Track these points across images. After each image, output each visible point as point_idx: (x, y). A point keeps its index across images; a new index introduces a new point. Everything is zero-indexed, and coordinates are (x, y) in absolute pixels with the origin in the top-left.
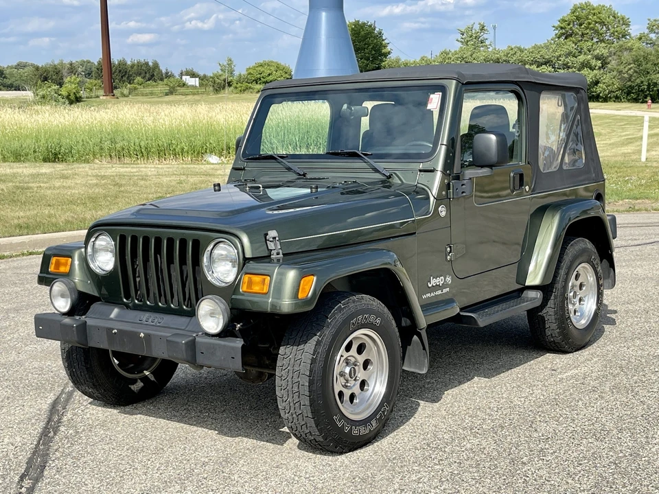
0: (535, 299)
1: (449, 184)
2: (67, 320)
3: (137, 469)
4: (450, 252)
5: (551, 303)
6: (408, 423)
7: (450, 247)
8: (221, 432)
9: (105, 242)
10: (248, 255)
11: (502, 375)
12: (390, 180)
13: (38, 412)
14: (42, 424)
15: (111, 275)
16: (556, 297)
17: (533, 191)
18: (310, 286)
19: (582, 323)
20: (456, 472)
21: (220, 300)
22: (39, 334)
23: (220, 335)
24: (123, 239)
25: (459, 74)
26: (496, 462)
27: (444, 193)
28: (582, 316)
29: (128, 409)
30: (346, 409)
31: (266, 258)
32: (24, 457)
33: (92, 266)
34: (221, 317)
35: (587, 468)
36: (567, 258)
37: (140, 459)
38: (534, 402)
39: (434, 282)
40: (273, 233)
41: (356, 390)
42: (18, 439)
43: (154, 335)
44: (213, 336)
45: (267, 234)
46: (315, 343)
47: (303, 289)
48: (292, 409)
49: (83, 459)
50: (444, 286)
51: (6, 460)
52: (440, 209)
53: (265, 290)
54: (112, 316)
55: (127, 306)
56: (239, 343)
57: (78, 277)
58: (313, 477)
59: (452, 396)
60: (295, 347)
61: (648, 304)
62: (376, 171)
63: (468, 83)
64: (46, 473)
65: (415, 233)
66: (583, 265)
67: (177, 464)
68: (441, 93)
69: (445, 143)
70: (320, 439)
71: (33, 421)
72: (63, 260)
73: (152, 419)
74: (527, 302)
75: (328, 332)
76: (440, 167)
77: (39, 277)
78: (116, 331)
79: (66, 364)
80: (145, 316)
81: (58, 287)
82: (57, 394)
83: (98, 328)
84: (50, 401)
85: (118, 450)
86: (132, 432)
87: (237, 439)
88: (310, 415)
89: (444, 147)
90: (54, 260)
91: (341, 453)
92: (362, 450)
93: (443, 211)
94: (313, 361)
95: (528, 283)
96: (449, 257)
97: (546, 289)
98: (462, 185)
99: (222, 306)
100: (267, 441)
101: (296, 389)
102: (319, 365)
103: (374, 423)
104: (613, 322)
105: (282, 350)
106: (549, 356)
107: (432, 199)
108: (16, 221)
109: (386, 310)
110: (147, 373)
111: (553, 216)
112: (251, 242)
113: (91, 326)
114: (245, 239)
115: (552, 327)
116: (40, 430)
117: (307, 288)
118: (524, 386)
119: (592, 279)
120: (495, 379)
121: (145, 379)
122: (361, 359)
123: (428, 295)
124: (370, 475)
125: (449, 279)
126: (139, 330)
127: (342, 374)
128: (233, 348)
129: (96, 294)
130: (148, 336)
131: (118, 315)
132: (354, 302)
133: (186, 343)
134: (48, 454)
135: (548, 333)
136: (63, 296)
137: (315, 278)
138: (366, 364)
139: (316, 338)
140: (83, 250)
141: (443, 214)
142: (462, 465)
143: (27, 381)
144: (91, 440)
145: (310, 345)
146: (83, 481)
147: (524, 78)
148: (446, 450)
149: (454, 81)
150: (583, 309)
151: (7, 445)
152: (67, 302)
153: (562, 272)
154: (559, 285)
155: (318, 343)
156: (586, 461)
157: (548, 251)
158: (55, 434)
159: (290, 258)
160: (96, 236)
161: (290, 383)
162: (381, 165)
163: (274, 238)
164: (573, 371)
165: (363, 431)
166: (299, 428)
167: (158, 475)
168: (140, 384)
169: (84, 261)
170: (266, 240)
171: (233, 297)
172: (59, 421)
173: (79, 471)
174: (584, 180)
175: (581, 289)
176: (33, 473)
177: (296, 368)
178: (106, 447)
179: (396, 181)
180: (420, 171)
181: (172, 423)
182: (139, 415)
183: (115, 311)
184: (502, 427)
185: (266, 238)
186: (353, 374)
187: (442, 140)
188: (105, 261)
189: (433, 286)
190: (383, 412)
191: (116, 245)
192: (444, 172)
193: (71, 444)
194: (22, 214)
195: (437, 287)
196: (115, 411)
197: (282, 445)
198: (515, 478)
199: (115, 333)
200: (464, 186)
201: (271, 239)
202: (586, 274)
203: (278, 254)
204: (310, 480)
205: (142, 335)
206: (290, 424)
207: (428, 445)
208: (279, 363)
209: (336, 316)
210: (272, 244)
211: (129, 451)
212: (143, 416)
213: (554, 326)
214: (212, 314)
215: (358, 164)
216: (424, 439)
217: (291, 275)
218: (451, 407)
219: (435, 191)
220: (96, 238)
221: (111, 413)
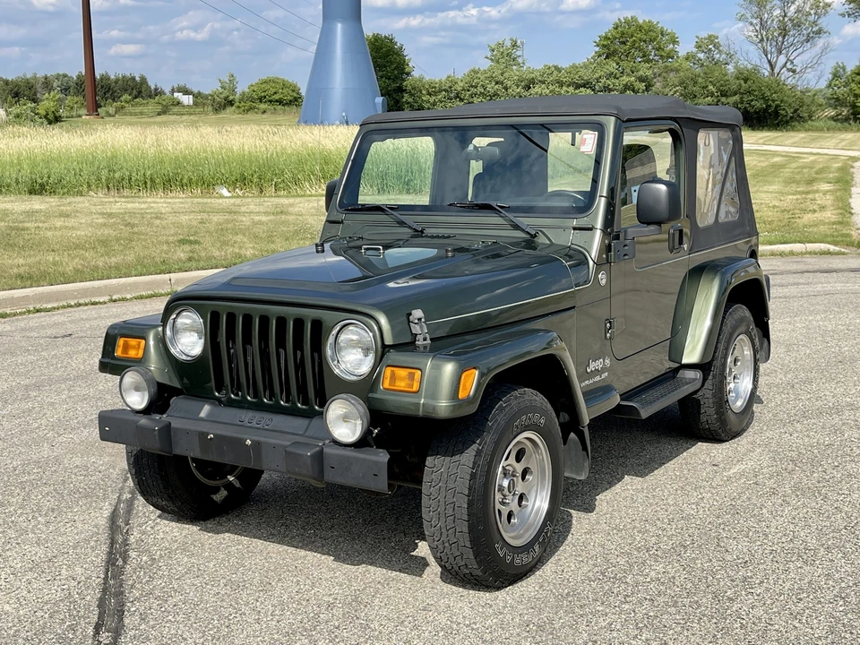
0: (695, 380)
1: (610, 245)
2: (143, 421)
3: (245, 614)
4: (610, 328)
5: (709, 383)
6: (566, 542)
7: (610, 322)
8: (337, 559)
9: (189, 319)
10: (389, 341)
11: (656, 472)
12: (535, 239)
13: (95, 530)
14: (105, 548)
15: (199, 362)
16: (714, 377)
17: (691, 251)
18: (471, 382)
19: (738, 404)
20: (652, 614)
21: (356, 400)
22: (105, 437)
23: (357, 445)
24: (215, 318)
25: (618, 108)
26: (696, 599)
27: (604, 256)
28: (737, 398)
29: (210, 524)
30: (505, 531)
31: (408, 346)
32: (93, 596)
33: (172, 351)
34: (359, 422)
35: (811, 605)
36: (726, 329)
37: (244, 599)
38: (709, 510)
39: (593, 366)
40: (418, 313)
41: (514, 505)
42: (79, 570)
43: (268, 444)
44: (347, 445)
45: (410, 314)
46: (474, 453)
47: (464, 385)
48: (444, 536)
49: (171, 601)
50: (604, 370)
51: (70, 603)
52: (600, 276)
53: (415, 388)
54: (203, 414)
55: (219, 401)
56: (383, 457)
57: (154, 364)
58: (475, 623)
59: (607, 502)
60: (448, 459)
61: (789, 376)
62: (516, 227)
63: (629, 120)
64: (126, 621)
65: (574, 307)
66: (741, 337)
67: (294, 606)
68: (597, 132)
69: (605, 195)
70: (479, 573)
71: (92, 543)
72: (133, 342)
73: (245, 540)
74: (687, 384)
75: (489, 438)
76: (599, 224)
77: (101, 362)
78: (212, 436)
79: (134, 471)
80: (247, 416)
81: (130, 377)
82: (114, 502)
83: (188, 432)
84: (107, 513)
85: (213, 586)
86: (223, 560)
87: (362, 568)
88: (468, 544)
89: (603, 199)
90: (121, 342)
91: (499, 589)
92: (524, 583)
93: (603, 280)
94: (473, 476)
95: (685, 361)
96: (608, 335)
97: (704, 367)
98: (625, 246)
99: (360, 408)
100: (400, 570)
101: (450, 512)
102: (480, 481)
103: (537, 548)
104: (761, 402)
105: (429, 461)
107: (591, 263)
108: (15, 270)
109: (549, 406)
110: (231, 478)
111: (713, 280)
112: (390, 320)
113: (178, 429)
114: (383, 320)
115: (708, 413)
116: (104, 557)
117: (468, 385)
118: (688, 488)
119: (748, 352)
120: (651, 478)
121: (229, 486)
122: (519, 467)
123: (587, 382)
124: (545, 619)
125: (607, 361)
126: (245, 436)
127: (501, 489)
128: (376, 463)
129: (177, 384)
130: (256, 444)
131: (209, 414)
132: (516, 398)
133: (311, 456)
134: (122, 593)
135: (703, 418)
136: (137, 389)
137: (477, 372)
138: (525, 472)
139: (475, 447)
140: (160, 329)
141: (603, 282)
142: (656, 604)
143: (72, 485)
144: (174, 571)
145: (468, 456)
146: (180, 632)
147: (683, 114)
148: (628, 580)
149: (613, 119)
150: (740, 386)
151: (67, 579)
152: (143, 400)
153: (721, 347)
154: (717, 363)
155: (478, 453)
156: (805, 595)
157: (708, 323)
158: (125, 562)
159: (442, 345)
160: (177, 312)
161: (442, 503)
162: (524, 221)
163: (419, 319)
164: (738, 467)
165: (525, 559)
166: (451, 560)
167: (274, 623)
168: (223, 493)
169: (162, 343)
170: (409, 321)
171: (370, 395)
172: (125, 543)
173: (170, 617)
174: (739, 235)
175: (735, 364)
176: (110, 622)
177: (451, 486)
178: (197, 582)
179: (541, 240)
180: (575, 229)
181: (272, 545)
182: (227, 534)
183: (206, 410)
184: (685, 547)
185: (408, 319)
186: (512, 486)
187: (602, 191)
188: (190, 344)
189: (592, 371)
190: (546, 533)
191: (205, 323)
192: (604, 230)
193: (150, 577)
194: (21, 261)
195: (597, 372)
196: (195, 528)
197: (420, 576)
198: (728, 621)
199: (211, 439)
200: (626, 248)
201: (416, 321)
202: (743, 349)
203: (425, 339)
204: (473, 629)
205: (249, 442)
206: (438, 554)
207: (603, 574)
208: (425, 478)
209: (497, 418)
210: (417, 327)
211: (228, 587)
212: (232, 536)
213: (712, 411)
214: (345, 418)
215: (494, 219)
216: (595, 565)
217: (449, 368)
218: (611, 518)
219: (594, 253)
220: (178, 315)
221: (190, 531)
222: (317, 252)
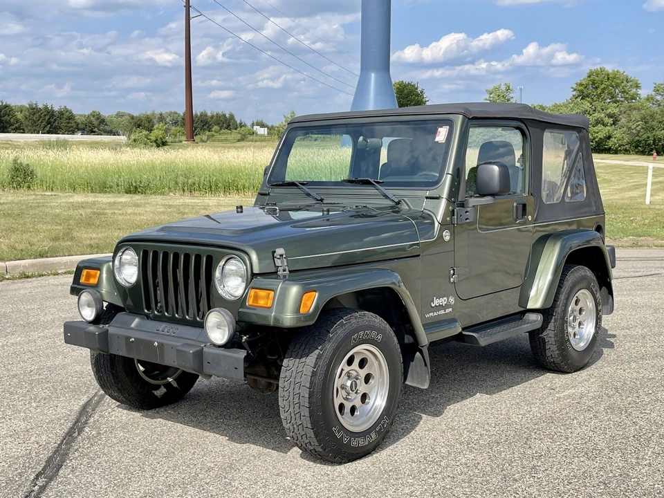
0: (535, 321)
1: (453, 211)
2: (92, 328)
3: (145, 471)
4: (454, 274)
5: (551, 326)
6: (408, 436)
7: (454, 270)
8: (231, 439)
9: (130, 256)
10: (256, 271)
11: (503, 392)
12: (399, 206)
13: (69, 413)
14: (70, 425)
15: (135, 288)
16: (556, 321)
17: (535, 221)
18: (312, 302)
19: (582, 345)
20: (448, 487)
21: (226, 313)
23: (225, 346)
24: (146, 254)
25: (466, 109)
26: (488, 478)
27: (448, 219)
28: (581, 339)
29: (150, 413)
30: (346, 421)
31: (273, 274)
32: (44, 456)
33: (118, 278)
34: (227, 329)
35: (577, 487)
36: (567, 284)
37: (150, 462)
38: (531, 419)
39: (436, 302)
40: (280, 251)
41: (357, 402)
42: (44, 438)
43: (168, 345)
44: (220, 346)
45: (275, 252)
46: (316, 356)
47: (305, 304)
48: (293, 419)
49: (98, 460)
50: (447, 306)
51: (28, 458)
52: (444, 233)
53: (269, 305)
54: (133, 325)
55: (148, 317)
56: (241, 354)
57: (105, 288)
58: (310, 486)
59: (454, 411)
60: (298, 360)
62: (386, 197)
63: (472, 119)
64: (61, 472)
65: (419, 255)
66: (582, 291)
67: (184, 468)
68: (448, 127)
69: (450, 173)
70: (319, 449)
71: (62, 421)
72: (92, 272)
73: (170, 423)
74: (528, 323)
75: (329, 347)
76: (445, 194)
77: (72, 287)
78: (133, 339)
79: (95, 369)
80: (162, 326)
81: (85, 297)
82: (91, 396)
83: (118, 337)
84: (82, 403)
85: (132, 452)
86: (148, 435)
87: (245, 446)
88: (309, 426)
89: (449, 176)
90: (85, 272)
91: (340, 463)
92: (361, 461)
93: (447, 236)
94: (314, 374)
95: (529, 307)
96: (452, 279)
97: (546, 312)
98: (466, 212)
99: (228, 318)
100: (273, 449)
101: (296, 400)
102: (320, 377)
103: (373, 435)
104: (611, 346)
105: (285, 362)
106: (549, 375)
107: (436, 224)
109: (388, 326)
110: (170, 380)
111: (555, 245)
112: (260, 259)
113: (113, 335)
114: (254, 257)
115: (552, 349)
116: (66, 430)
117: (309, 303)
118: (522, 404)
119: (591, 304)
120: (496, 396)
121: (168, 385)
122: (363, 373)
123: (431, 314)
124: (365, 486)
125: (452, 300)
126: (154, 339)
127: (343, 387)
128: (236, 359)
129: (119, 303)
130: (161, 345)
131: (138, 325)
132: (356, 318)
133: (193, 353)
134: (67, 454)
135: (548, 354)
136: (89, 306)
137: (317, 294)
138: (368, 378)
139: (317, 352)
140: (111, 264)
141: (447, 238)
142: (455, 480)
143: (66, 384)
144: (110, 441)
145: (311, 359)
146: (93, 481)
147: (529, 116)
148: (442, 463)
149: (461, 116)
150: (582, 332)
151: (33, 443)
152: (92, 312)
153: (562, 297)
154: (559, 310)
155: (319, 357)
156: (576, 480)
157: (549, 277)
158: (79, 434)
159: (295, 274)
160: (122, 250)
161: (291, 394)
162: (390, 192)
163: (281, 255)
164: (570, 391)
165: (362, 442)
166: (300, 438)
167: (163, 478)
168: (163, 390)
169: (111, 274)
170: (274, 257)
171: (240, 310)
172: (86, 423)
173: (92, 471)
174: (585, 213)
175: (580, 313)
176: (49, 472)
177: (298, 381)
178: (122, 449)
179: (404, 207)
180: (427, 198)
181: (188, 428)
182: (159, 419)
183: (136, 321)
184: (498, 443)
185: (273, 256)
186: (354, 387)
187: (448, 170)
188: (130, 274)
189: (436, 306)
190: (383, 425)
191: (139, 259)
192: (449, 199)
193: (92, 444)
195: (440, 307)
196: (138, 415)
197: (286, 453)
198: (505, 495)
199: (132, 341)
200: (467, 213)
201: (279, 257)
202: (586, 299)
203: (284, 270)
204: (306, 490)
205: (156, 344)
206: (291, 434)
207: (425, 458)
208: (282, 375)
209: (338, 331)
210: (279, 261)
211: (143, 454)
212: (162, 420)
213: (554, 348)
214: (219, 326)
215: (369, 190)
216: (421, 452)
217: (294, 290)
218: (451, 421)
219: (440, 217)
220: (123, 252)
221: (135, 417)
222: (238, 212)
